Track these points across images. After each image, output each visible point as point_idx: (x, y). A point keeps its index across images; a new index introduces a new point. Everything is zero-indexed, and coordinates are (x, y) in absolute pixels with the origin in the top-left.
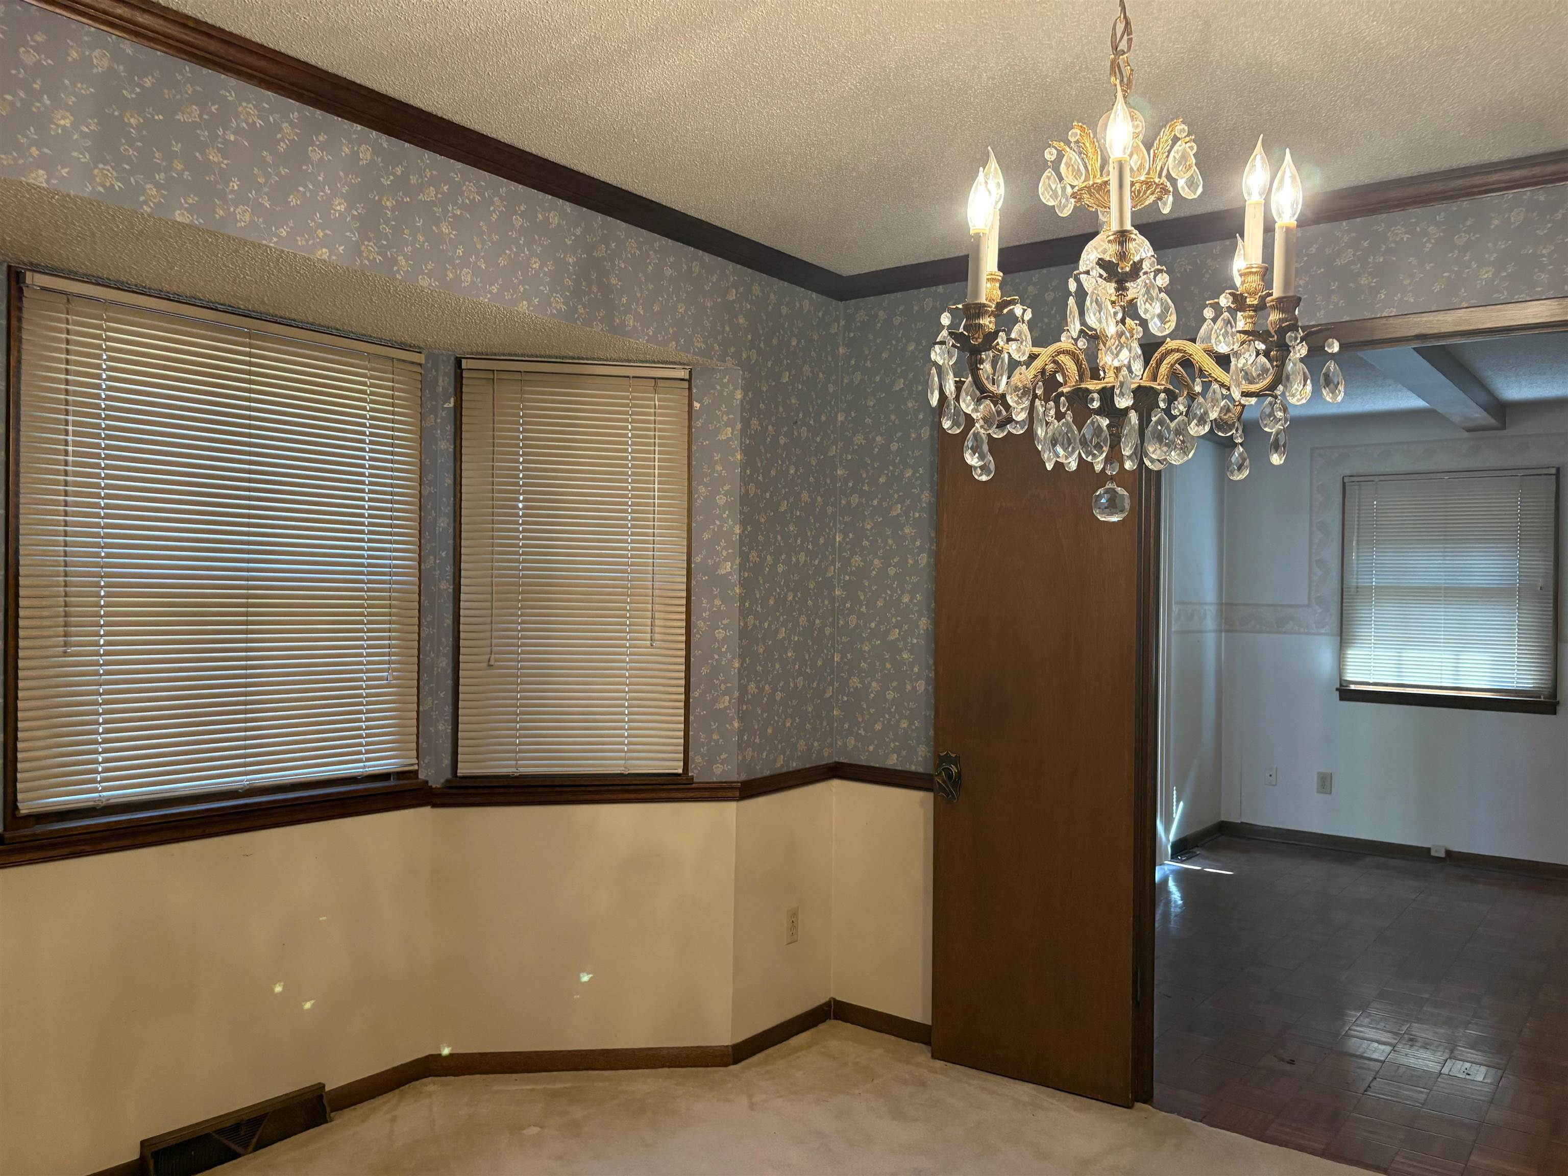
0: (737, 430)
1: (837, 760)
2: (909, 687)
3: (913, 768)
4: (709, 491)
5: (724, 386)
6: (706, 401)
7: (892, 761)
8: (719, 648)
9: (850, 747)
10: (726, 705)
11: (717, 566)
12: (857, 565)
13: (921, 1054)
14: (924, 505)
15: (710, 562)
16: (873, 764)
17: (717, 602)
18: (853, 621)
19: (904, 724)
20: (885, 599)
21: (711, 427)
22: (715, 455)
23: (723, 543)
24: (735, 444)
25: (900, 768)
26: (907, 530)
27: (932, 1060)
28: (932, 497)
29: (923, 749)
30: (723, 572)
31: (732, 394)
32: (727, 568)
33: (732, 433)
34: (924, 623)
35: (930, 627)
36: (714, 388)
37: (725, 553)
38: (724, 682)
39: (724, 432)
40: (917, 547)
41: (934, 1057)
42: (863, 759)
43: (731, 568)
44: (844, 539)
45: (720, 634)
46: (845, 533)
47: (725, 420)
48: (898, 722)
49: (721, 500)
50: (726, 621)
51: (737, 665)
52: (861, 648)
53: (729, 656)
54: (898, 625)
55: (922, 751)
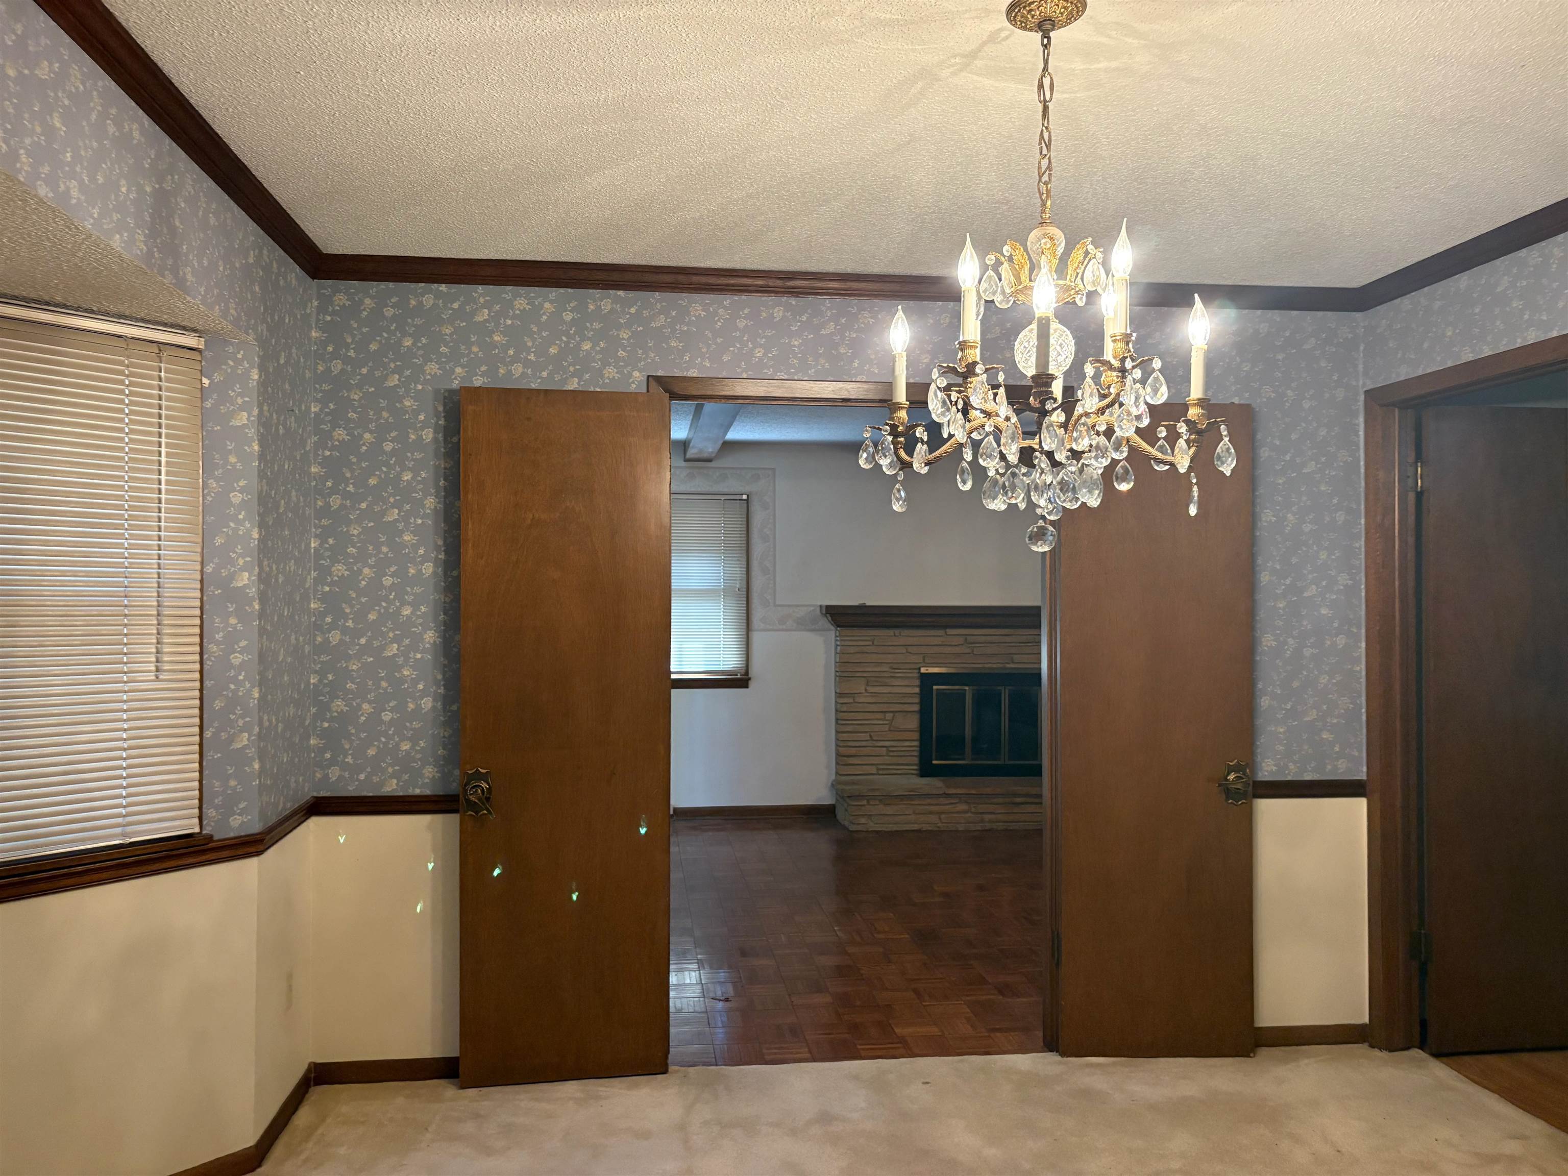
0: (254, 416)
1: (315, 794)
2: (411, 706)
3: (417, 791)
4: (221, 486)
5: (238, 362)
6: (217, 377)
7: (391, 787)
8: (236, 676)
9: (334, 779)
10: (244, 743)
11: (232, 577)
12: (340, 574)
13: (447, 1090)
14: (428, 511)
15: (224, 573)
16: (365, 794)
17: (233, 621)
18: (335, 637)
19: (405, 746)
20: (379, 611)
21: (223, 409)
22: (229, 443)
23: (239, 549)
24: (252, 432)
25: (401, 794)
26: (407, 537)
27: (461, 1091)
28: (438, 503)
29: (430, 770)
30: (240, 584)
31: (246, 375)
32: (244, 579)
33: (248, 419)
34: (430, 637)
35: (438, 640)
36: (227, 364)
37: (241, 562)
38: (242, 717)
39: (239, 417)
40: (421, 556)
41: (463, 1087)
42: (351, 790)
43: (249, 579)
44: (321, 545)
45: (237, 659)
46: (322, 537)
47: (240, 403)
48: (397, 745)
49: (236, 498)
50: (243, 643)
51: (257, 695)
52: (347, 667)
53: (248, 685)
54: (397, 640)
55: (429, 772)
